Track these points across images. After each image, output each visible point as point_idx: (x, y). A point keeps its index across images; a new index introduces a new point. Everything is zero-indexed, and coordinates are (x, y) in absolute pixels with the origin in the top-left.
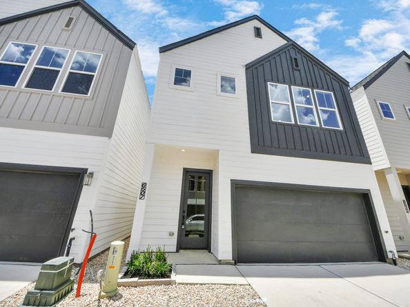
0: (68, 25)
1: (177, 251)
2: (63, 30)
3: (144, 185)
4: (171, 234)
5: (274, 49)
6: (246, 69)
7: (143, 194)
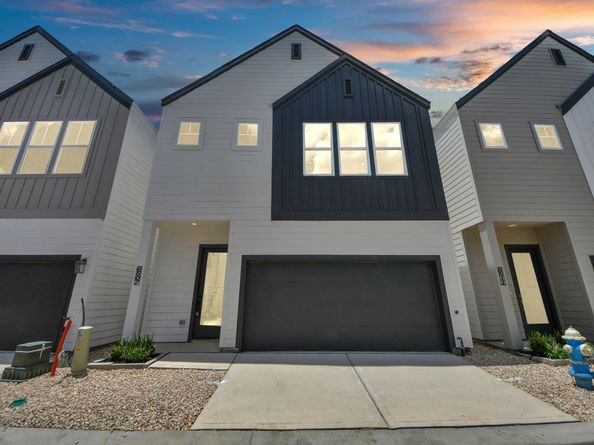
0: (59, 92)
1: (189, 341)
2: (55, 98)
3: (139, 270)
4: (182, 322)
5: (318, 71)
6: (274, 110)
7: (137, 279)
